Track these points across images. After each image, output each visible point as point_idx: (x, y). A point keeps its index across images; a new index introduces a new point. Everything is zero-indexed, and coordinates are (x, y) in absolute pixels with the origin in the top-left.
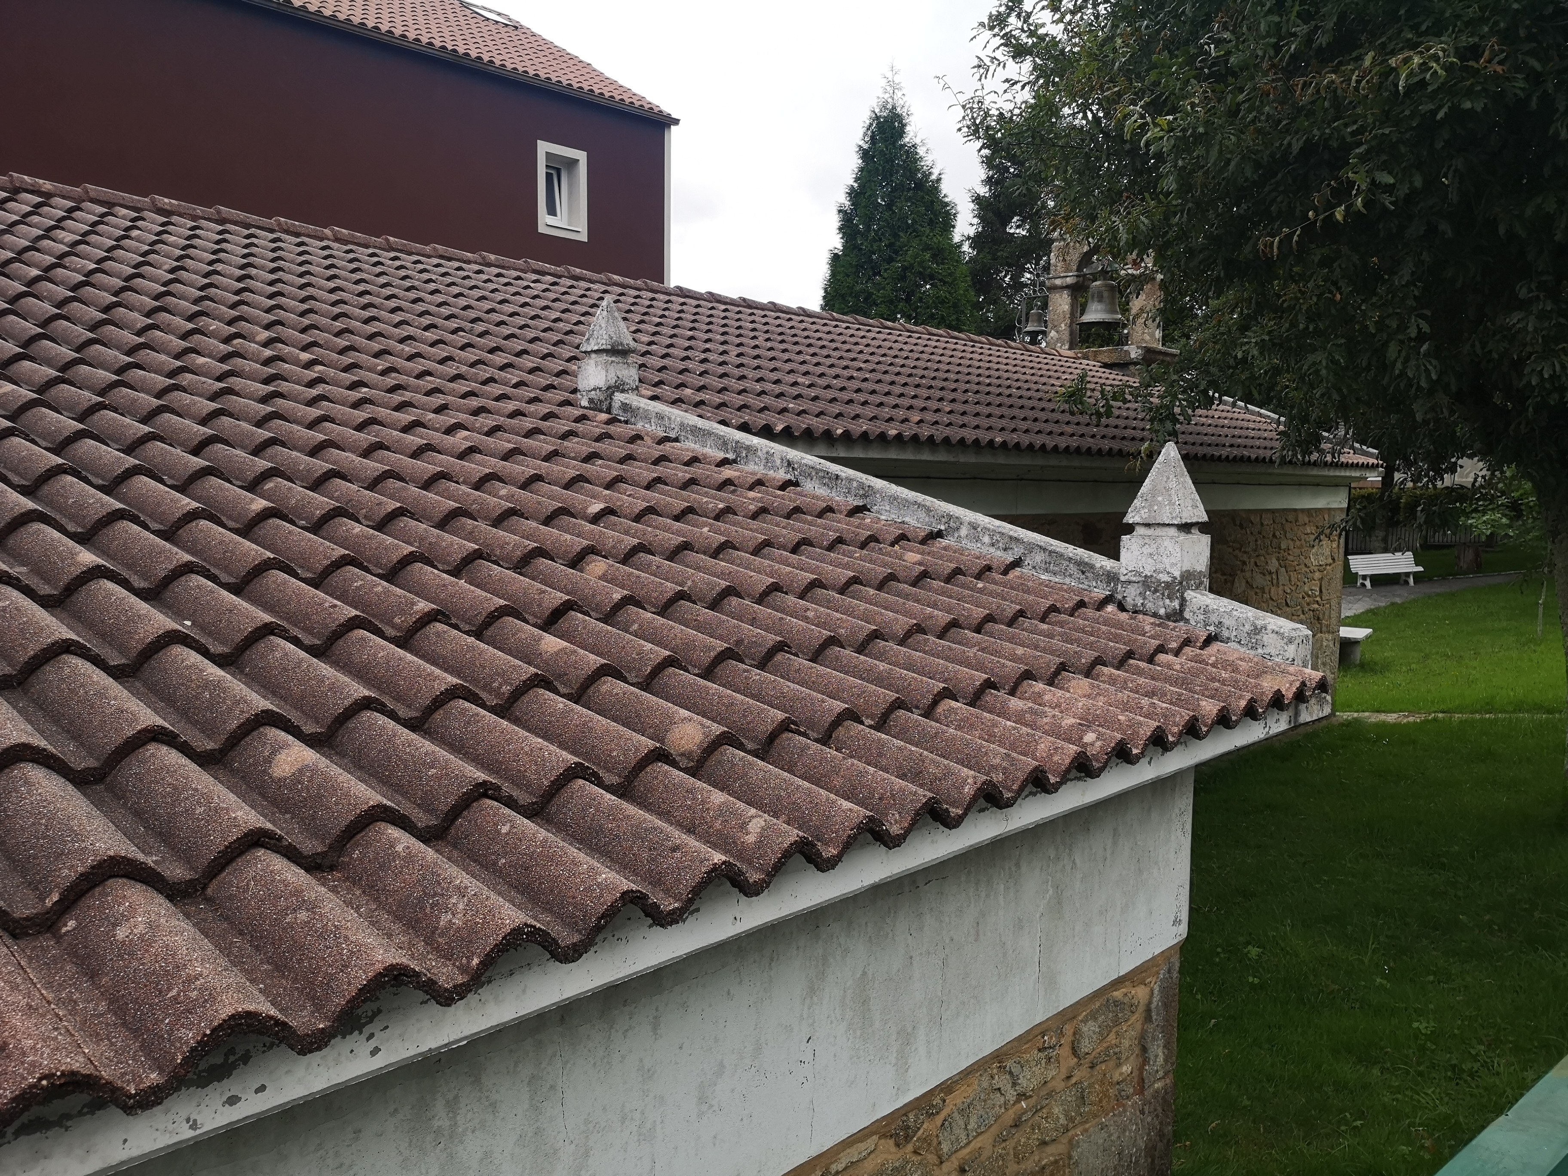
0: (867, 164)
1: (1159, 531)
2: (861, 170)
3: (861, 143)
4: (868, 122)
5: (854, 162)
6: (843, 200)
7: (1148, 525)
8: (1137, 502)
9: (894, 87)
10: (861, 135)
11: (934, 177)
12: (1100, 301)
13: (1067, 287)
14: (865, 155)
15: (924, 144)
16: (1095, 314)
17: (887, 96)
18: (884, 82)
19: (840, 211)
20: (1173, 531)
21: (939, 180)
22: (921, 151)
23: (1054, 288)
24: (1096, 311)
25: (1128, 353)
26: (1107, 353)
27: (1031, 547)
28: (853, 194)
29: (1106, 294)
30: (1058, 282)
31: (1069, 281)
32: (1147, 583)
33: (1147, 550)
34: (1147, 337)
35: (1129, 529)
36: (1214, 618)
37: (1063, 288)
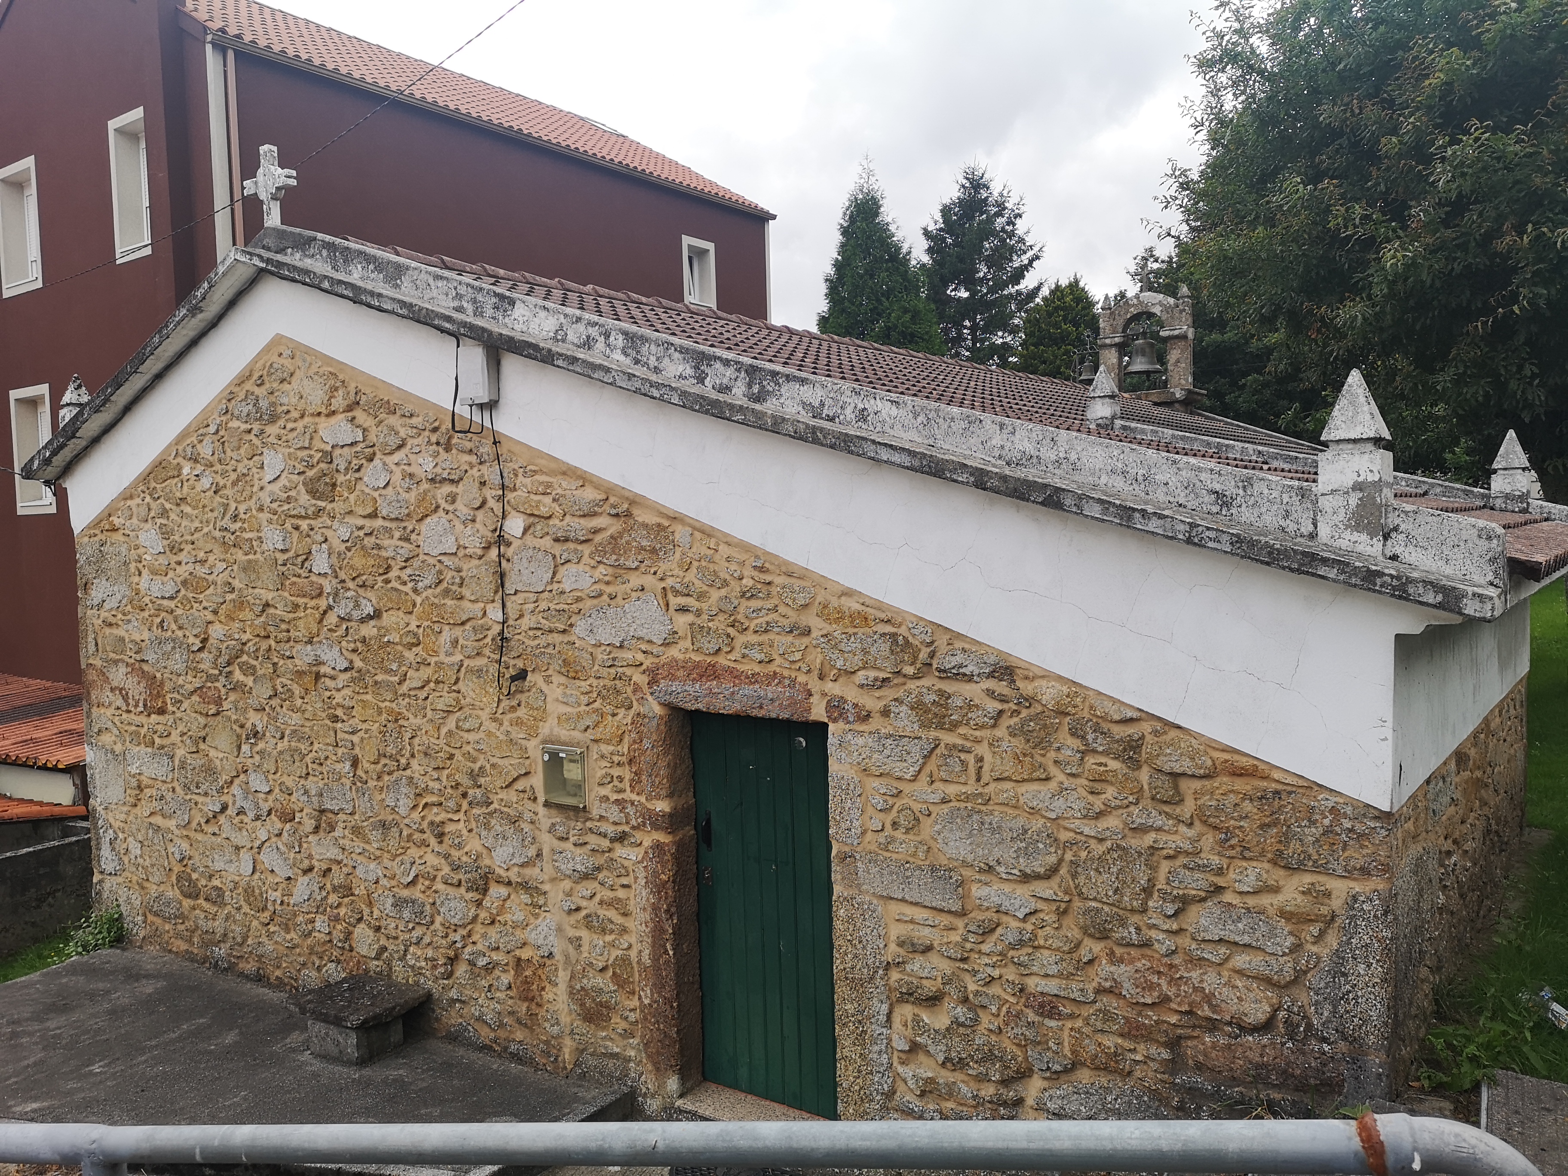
0: (848, 240)
1: (1511, 472)
2: (843, 246)
3: (842, 221)
4: (847, 204)
5: (837, 238)
6: (830, 270)
7: (1505, 469)
8: (1498, 459)
9: (870, 173)
10: (841, 215)
11: (904, 251)
12: (1143, 355)
13: (1115, 345)
14: (845, 232)
15: (894, 222)
16: (1139, 365)
17: (862, 181)
18: (860, 169)
19: (827, 280)
20: (1520, 471)
21: (909, 253)
22: (892, 228)
23: (1105, 346)
24: (1141, 363)
25: (1173, 394)
26: (1155, 395)
27: (1433, 486)
28: (838, 265)
29: (1147, 350)
30: (1108, 341)
31: (1117, 340)
32: (1507, 496)
33: (1507, 481)
34: (1183, 382)
35: (1495, 471)
36: (1546, 510)
37: (1111, 346)
